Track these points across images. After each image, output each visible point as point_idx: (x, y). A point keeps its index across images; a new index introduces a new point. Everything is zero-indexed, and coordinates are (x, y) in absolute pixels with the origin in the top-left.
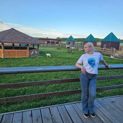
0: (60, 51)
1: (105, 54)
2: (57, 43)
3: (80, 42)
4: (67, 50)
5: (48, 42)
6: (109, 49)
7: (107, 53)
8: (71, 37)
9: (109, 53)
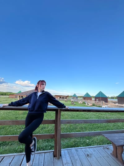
0: (67, 103)
1: (98, 106)
2: (66, 98)
3: (81, 98)
4: (71, 103)
5: (60, 98)
6: (100, 102)
7: (99, 105)
8: (75, 95)
9: (100, 105)
